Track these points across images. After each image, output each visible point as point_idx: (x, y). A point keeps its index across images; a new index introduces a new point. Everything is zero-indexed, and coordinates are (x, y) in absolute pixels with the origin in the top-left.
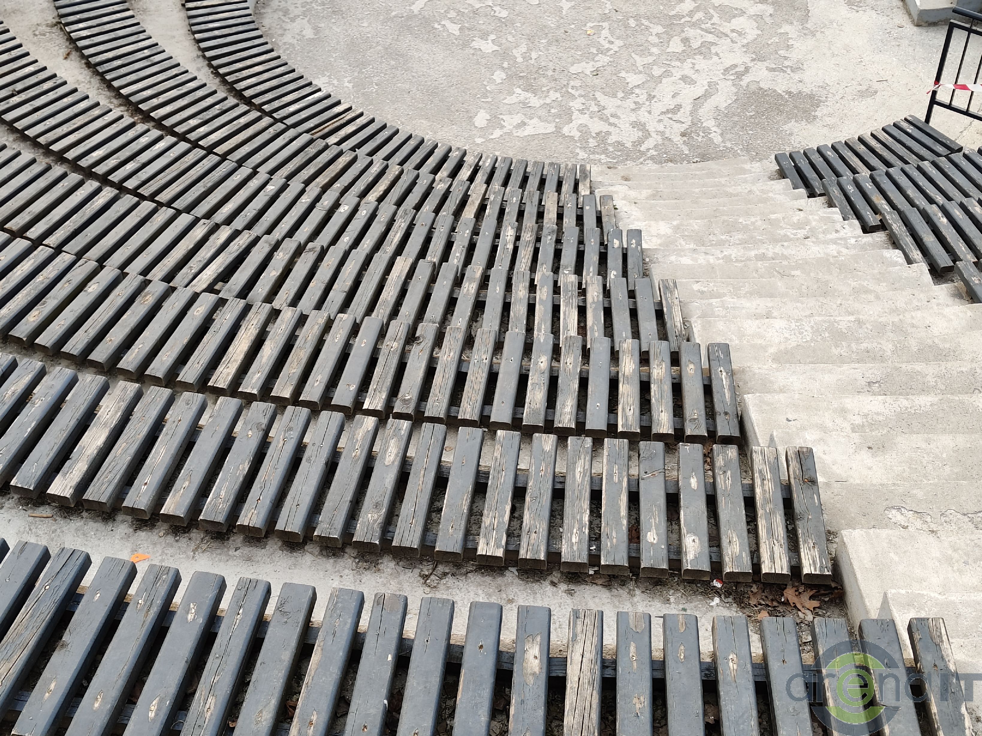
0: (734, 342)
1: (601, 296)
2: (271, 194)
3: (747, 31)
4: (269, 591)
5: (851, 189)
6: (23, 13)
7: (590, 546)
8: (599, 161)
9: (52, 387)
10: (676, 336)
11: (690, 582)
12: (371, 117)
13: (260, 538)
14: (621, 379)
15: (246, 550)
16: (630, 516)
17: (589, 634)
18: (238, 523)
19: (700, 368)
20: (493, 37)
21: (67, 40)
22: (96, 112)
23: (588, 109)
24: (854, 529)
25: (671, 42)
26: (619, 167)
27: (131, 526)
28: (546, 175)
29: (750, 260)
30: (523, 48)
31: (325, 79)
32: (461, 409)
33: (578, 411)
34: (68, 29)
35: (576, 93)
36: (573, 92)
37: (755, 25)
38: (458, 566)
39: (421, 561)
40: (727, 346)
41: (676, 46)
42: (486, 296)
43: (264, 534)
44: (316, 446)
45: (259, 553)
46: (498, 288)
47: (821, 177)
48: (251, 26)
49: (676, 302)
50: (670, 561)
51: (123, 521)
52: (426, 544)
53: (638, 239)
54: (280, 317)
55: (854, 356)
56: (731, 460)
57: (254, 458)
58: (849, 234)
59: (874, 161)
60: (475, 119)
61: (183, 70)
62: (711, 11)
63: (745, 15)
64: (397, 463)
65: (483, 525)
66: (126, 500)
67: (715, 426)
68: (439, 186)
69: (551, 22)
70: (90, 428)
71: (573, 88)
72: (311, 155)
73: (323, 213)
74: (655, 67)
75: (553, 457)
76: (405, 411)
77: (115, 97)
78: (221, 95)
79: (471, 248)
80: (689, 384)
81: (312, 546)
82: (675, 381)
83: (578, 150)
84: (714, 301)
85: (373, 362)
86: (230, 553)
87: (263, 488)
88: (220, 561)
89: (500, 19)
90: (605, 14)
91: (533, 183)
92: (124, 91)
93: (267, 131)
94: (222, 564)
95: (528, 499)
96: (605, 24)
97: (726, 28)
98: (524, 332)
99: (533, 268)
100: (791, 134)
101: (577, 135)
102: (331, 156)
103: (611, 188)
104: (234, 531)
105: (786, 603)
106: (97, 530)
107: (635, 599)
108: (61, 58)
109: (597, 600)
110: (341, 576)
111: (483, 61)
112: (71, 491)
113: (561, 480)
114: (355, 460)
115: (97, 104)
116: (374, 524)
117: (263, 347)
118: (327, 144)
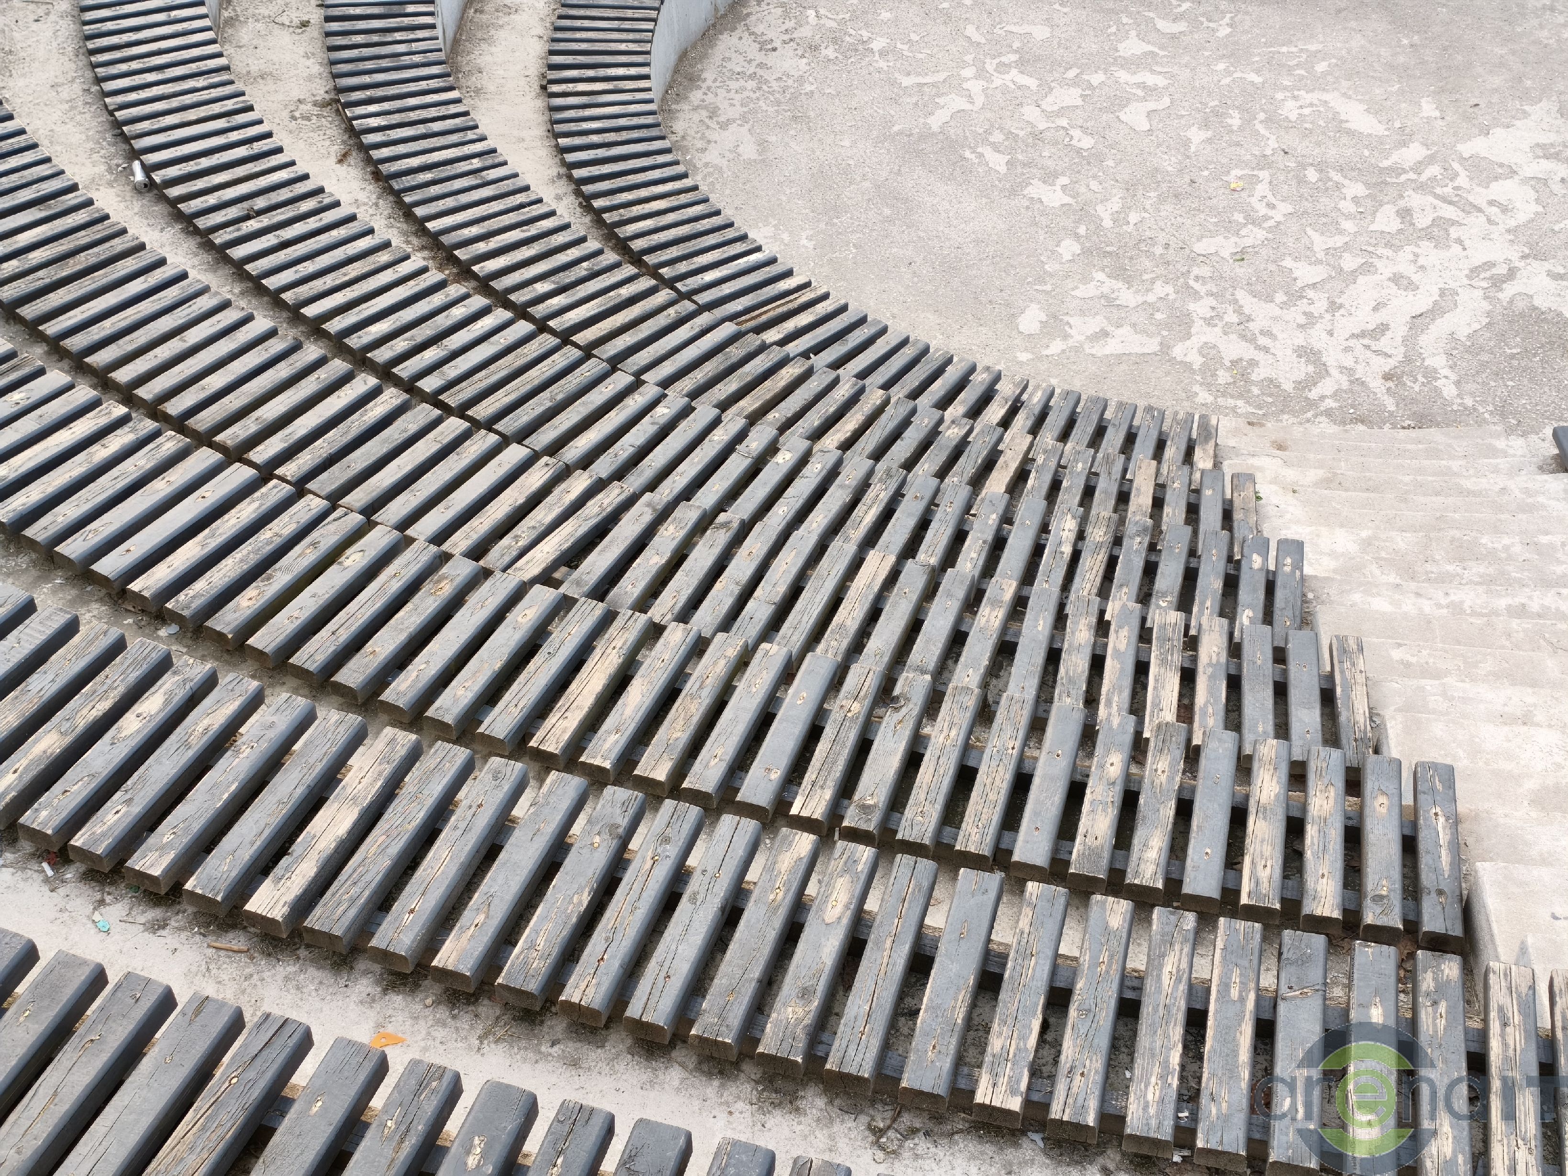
0: (1461, 764)
1: (1225, 655)
2: (662, 421)
3: (1518, 205)
4: (609, 1132)
6: (276, 79)
7: (1178, 1110)
8: (1234, 409)
9: (272, 725)
10: (1356, 740)
12: (843, 302)
13: (596, 1029)
14: (1252, 809)
15: (570, 1047)
16: (1254, 1064)
18: (562, 998)
19: (1397, 803)
20: (1064, 180)
21: (346, 130)
22: (384, 257)
23: (1221, 318)
25: (1378, 214)
26: (1269, 425)
27: (377, 982)
28: (1139, 428)
29: (1498, 615)
30: (1115, 204)
31: (768, 231)
32: (961, 833)
33: (1170, 858)
34: (349, 113)
35: (1202, 289)
36: (1197, 286)
37: (1533, 195)
38: (937, 1118)
39: (873, 1102)
40: (1451, 770)
41: (1387, 220)
42: (1018, 634)
43: (604, 1021)
44: (708, 875)
45: (593, 1056)
46: (1041, 622)
48: (654, 132)
49: (1361, 679)
51: (366, 972)
52: (884, 1072)
53: (1297, 557)
54: (662, 641)
56: (1449, 981)
57: (598, 886)
60: (1020, 319)
61: (533, 197)
62: (1456, 166)
63: (1516, 177)
64: (845, 921)
65: (989, 1049)
66: (376, 936)
67: (1419, 913)
68: (950, 432)
69: (1169, 163)
70: (328, 803)
71: (1197, 278)
72: (734, 360)
73: (747, 463)
74: (1346, 255)
75: (1124, 941)
76: (863, 826)
77: (416, 234)
78: (592, 245)
79: (998, 545)
80: (1376, 832)
81: (684, 1052)
82: (1350, 823)
83: (1196, 388)
84: (1429, 684)
85: (814, 733)
86: (543, 1049)
87: (609, 941)
88: (525, 1060)
89: (1079, 151)
90: (1265, 156)
91: (1114, 439)
92: (431, 226)
93: (665, 313)
94: (527, 1068)
95: (1073, 1012)
96: (1264, 175)
97: (1480, 196)
98: (1081, 705)
99: (1104, 592)
101: (1197, 361)
102: (768, 364)
103: (1251, 461)
104: (553, 1009)
106: (321, 983)
108: (333, 159)
110: (730, 1113)
111: (1044, 221)
112: (286, 910)
113: (1136, 983)
114: (773, 908)
115: (387, 245)
116: (796, 1026)
117: (629, 688)
118: (764, 342)
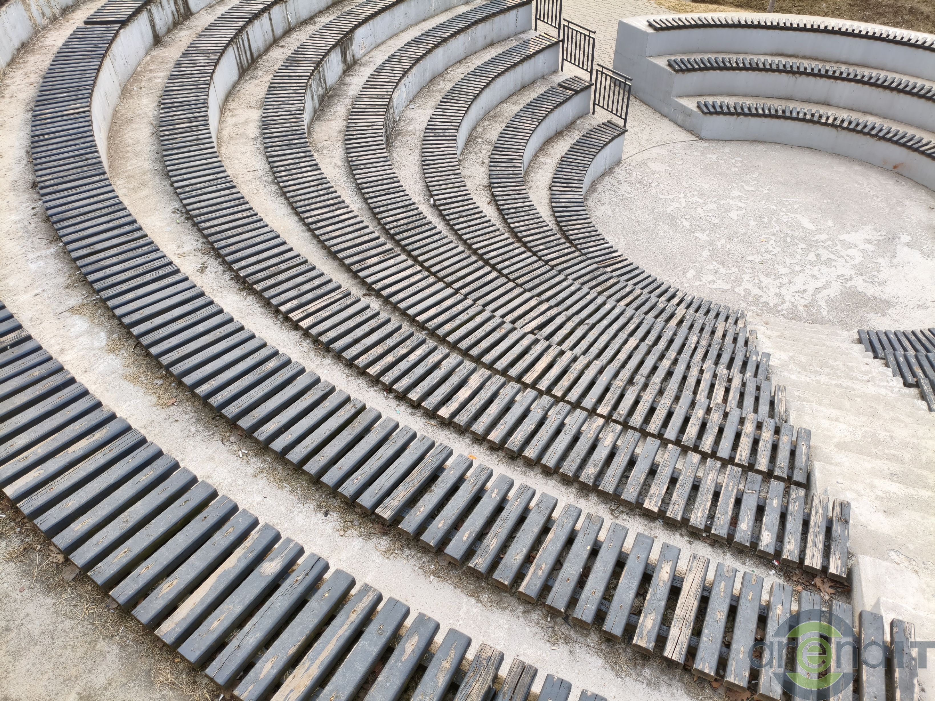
0: (813, 430)
1: (740, 385)
2: (572, 291)
3: (856, 257)
4: (534, 494)
5: (901, 359)
6: (474, 178)
7: (707, 521)
8: (753, 310)
9: (451, 363)
10: (780, 418)
11: (760, 557)
12: (632, 262)
13: (532, 465)
14: (743, 434)
15: (524, 469)
16: (733, 511)
17: (699, 570)
18: (523, 454)
19: (791, 439)
20: (707, 232)
21: (491, 195)
22: (497, 233)
23: (752, 281)
24: (866, 555)
25: (809, 255)
26: (764, 316)
27: (472, 440)
28: (721, 312)
29: (832, 386)
30: (723, 241)
31: (612, 238)
32: (649, 426)
33: (714, 445)
34: (493, 190)
35: (747, 271)
36: (746, 270)
37: (861, 254)
38: (631, 509)
39: (612, 501)
40: (810, 432)
41: (812, 257)
42: (674, 369)
43: (534, 463)
44: (570, 426)
45: (529, 472)
46: (682, 367)
47: (884, 349)
48: (582, 204)
49: (784, 399)
50: (752, 542)
51: (468, 437)
52: (616, 493)
53: (768, 358)
54: (564, 356)
55: (885, 456)
56: (800, 496)
57: (538, 424)
58: (895, 385)
59: (919, 347)
60: (687, 273)
61: (543, 220)
62: (837, 242)
63: (857, 248)
64: (610, 446)
65: (650, 492)
66: (473, 427)
67: (793, 474)
68: (660, 305)
69: (742, 231)
70: (464, 387)
71: (746, 268)
72: (596, 275)
73: (596, 306)
74: (796, 266)
75: (697, 467)
76: (618, 419)
77: (507, 227)
78: (558, 236)
79: (671, 342)
80: (782, 447)
81: (557, 476)
82: (774, 443)
83: (741, 302)
84: (805, 404)
85: (607, 390)
86: (516, 468)
87: (539, 440)
88: (511, 470)
89: (713, 224)
90: (774, 232)
91: (712, 314)
92: (512, 225)
94: (511, 472)
95: (678, 485)
96: (773, 238)
97: (844, 253)
98: (692, 394)
99: (703, 360)
100: (869, 320)
101: (743, 293)
102: (606, 278)
103: (756, 327)
104: (520, 457)
105: (815, 585)
106: (456, 438)
107: (726, 557)
108: (486, 203)
109: (704, 551)
110: (569, 496)
111: (699, 244)
112: (448, 415)
113: (699, 480)
114: (589, 439)
115: (498, 230)
116: (591, 474)
117: (553, 368)
118: (606, 271)
